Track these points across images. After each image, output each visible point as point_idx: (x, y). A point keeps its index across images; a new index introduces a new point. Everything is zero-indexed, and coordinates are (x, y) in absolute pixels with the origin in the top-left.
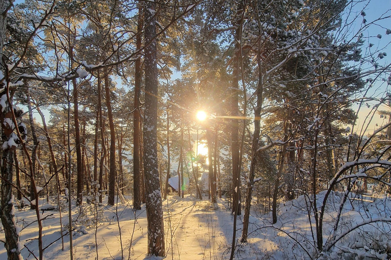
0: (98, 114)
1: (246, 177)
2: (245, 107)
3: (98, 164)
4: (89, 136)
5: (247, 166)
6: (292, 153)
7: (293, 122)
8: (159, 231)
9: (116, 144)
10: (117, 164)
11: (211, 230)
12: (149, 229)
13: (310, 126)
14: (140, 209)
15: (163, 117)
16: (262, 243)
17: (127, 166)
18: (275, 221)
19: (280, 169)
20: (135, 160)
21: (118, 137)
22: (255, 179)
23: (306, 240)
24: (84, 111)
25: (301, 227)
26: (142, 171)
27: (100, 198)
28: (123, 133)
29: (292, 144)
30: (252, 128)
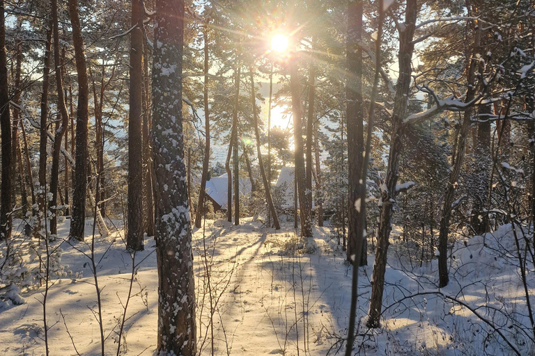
0: (49, 35)
1: (378, 181)
2: (378, 24)
3: (49, 148)
4: (30, 85)
5: (382, 156)
6: (485, 128)
7: (488, 59)
8: (184, 299)
9: (91, 104)
10: (91, 148)
11: (299, 298)
12: (162, 293)
13: (526, 68)
14: (142, 248)
15: (196, 45)
16: (415, 330)
17: (114, 154)
18: (444, 281)
19: (457, 163)
20: (133, 140)
21: (94, 88)
22: (399, 185)
23: (515, 325)
24: (18, 29)
25: (505, 295)
26: (146, 164)
27: (53, 223)
28: (107, 79)
29: (484, 108)
30: (393, 71)
